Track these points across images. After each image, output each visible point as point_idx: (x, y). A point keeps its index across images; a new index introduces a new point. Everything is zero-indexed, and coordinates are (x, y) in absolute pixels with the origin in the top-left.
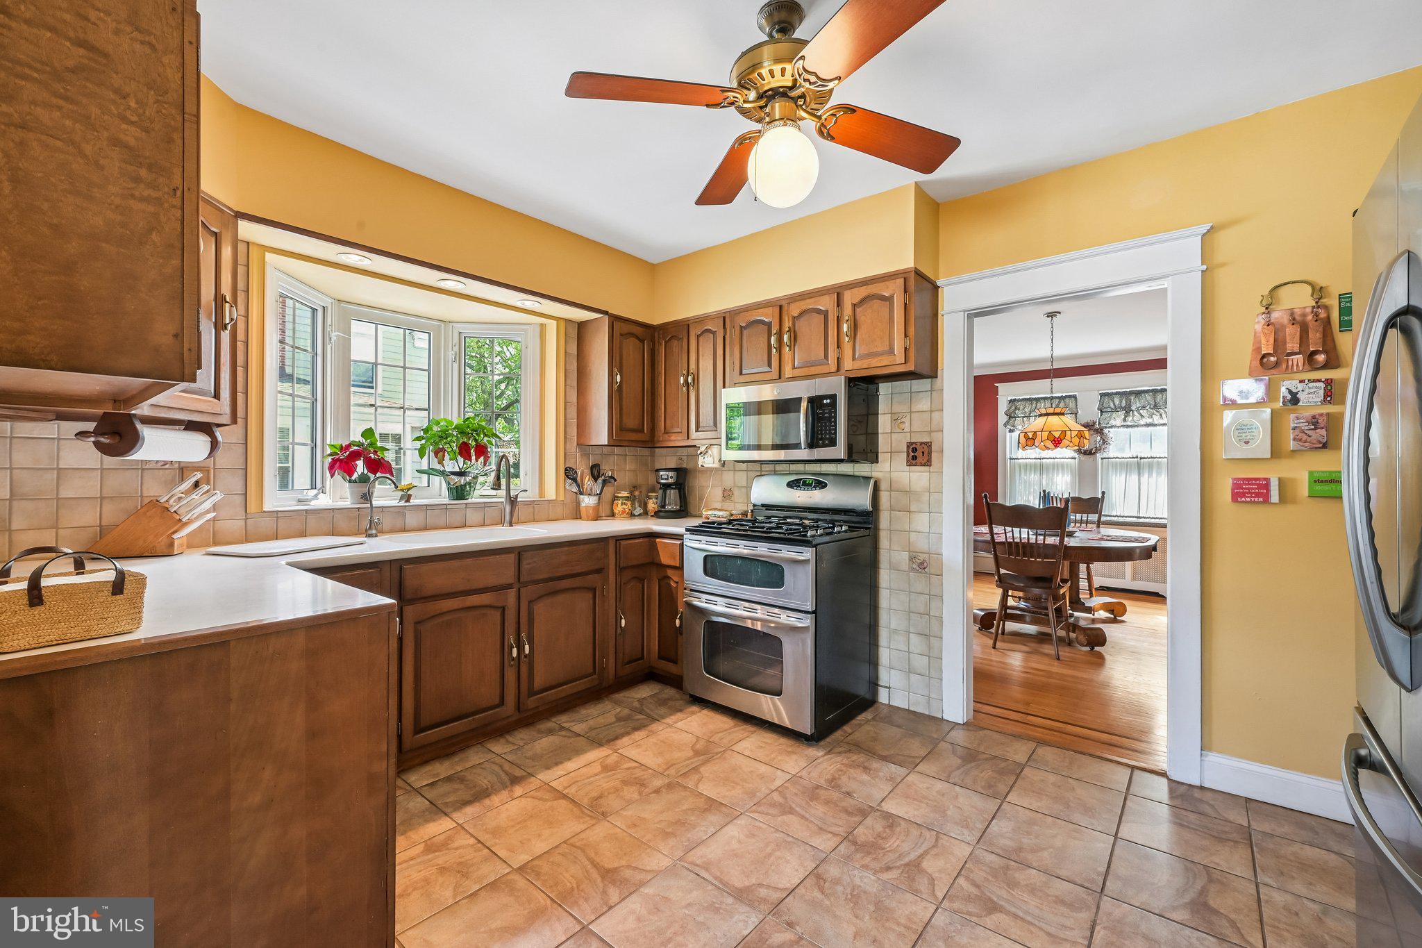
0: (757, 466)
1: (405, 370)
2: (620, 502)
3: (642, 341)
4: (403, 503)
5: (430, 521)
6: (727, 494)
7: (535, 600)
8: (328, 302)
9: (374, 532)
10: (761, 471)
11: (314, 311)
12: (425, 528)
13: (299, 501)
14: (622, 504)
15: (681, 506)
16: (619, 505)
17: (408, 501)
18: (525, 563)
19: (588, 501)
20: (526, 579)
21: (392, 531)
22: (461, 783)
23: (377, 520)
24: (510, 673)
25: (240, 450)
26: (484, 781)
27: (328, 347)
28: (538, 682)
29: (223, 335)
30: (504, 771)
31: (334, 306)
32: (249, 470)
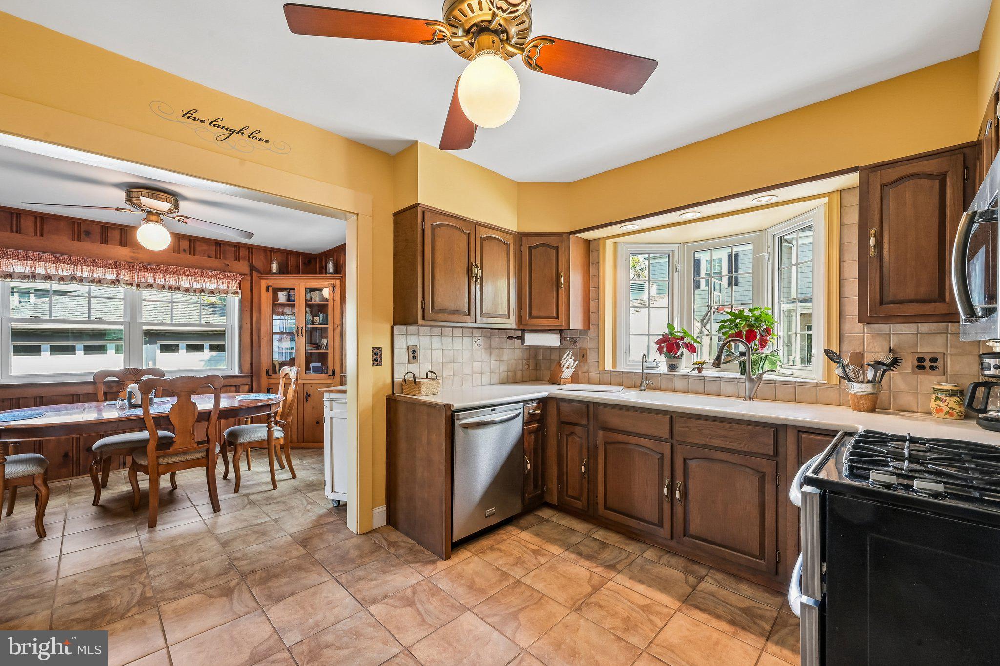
2: (935, 396)
3: (941, 176)
4: (695, 373)
5: (692, 387)
7: (690, 458)
8: (675, 247)
9: (643, 388)
12: (688, 392)
14: (937, 399)
16: (933, 400)
17: (700, 372)
18: (678, 425)
19: (859, 389)
20: (679, 438)
21: (666, 390)
22: (600, 549)
23: (647, 382)
24: (666, 506)
25: (597, 340)
26: (606, 555)
27: (676, 274)
28: (693, 528)
29: (560, 291)
30: (620, 561)
31: (680, 249)
32: (600, 350)
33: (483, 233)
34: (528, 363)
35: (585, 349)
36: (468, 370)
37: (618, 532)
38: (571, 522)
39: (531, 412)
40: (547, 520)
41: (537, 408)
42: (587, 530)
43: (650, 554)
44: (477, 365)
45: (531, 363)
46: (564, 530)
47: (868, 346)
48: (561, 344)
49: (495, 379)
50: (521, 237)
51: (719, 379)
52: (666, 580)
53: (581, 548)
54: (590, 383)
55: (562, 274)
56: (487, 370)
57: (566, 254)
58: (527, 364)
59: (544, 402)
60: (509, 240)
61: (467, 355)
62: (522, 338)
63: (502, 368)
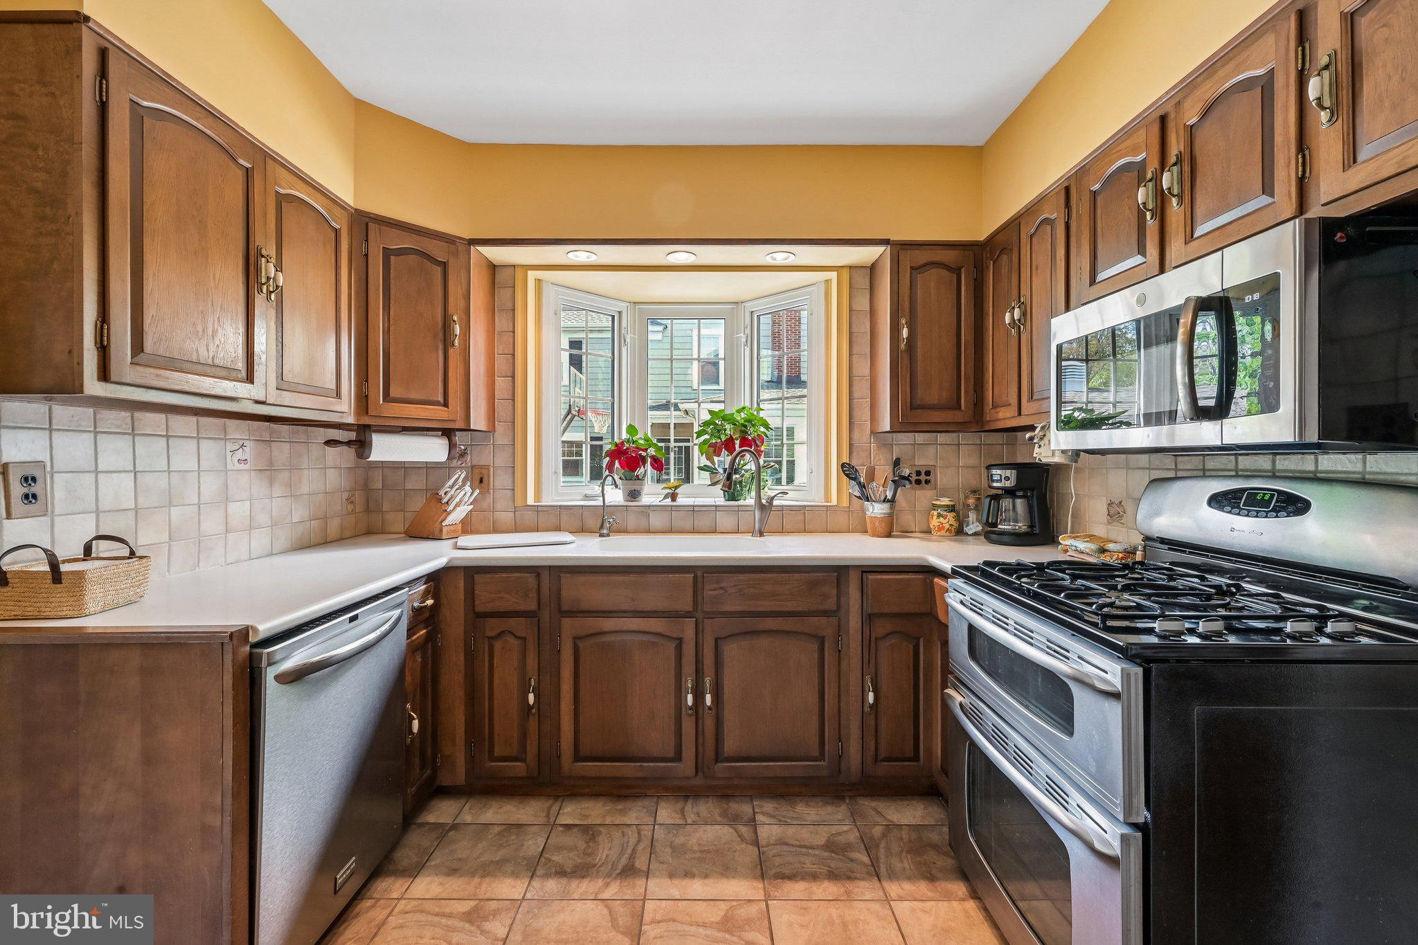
0: (1168, 460)
1: (672, 362)
2: (935, 513)
3: (957, 271)
4: (668, 501)
5: (677, 523)
6: (1116, 512)
7: (725, 638)
8: (622, 306)
9: (605, 531)
10: (1176, 470)
11: (613, 317)
12: (670, 531)
13: (586, 496)
14: (939, 516)
15: (1031, 526)
16: (935, 517)
17: (674, 499)
18: (707, 587)
19: (877, 510)
20: (707, 609)
21: (637, 531)
22: (587, 842)
23: (611, 520)
24: (688, 725)
25: (510, 450)
26: (606, 852)
27: (624, 350)
28: (731, 744)
29: (451, 351)
30: (634, 851)
31: (629, 309)
32: (515, 468)
33: (283, 184)
34: (353, 499)
35: (487, 467)
36: (211, 523)
37: (595, 795)
38: (504, 809)
39: (416, 604)
40: (454, 827)
41: (425, 595)
42: (544, 815)
43: (666, 813)
44: (239, 510)
45: (359, 497)
46: (500, 834)
47: (875, 458)
48: (450, 458)
49: (283, 540)
50: (364, 222)
51: (714, 508)
52: (718, 851)
53: (556, 858)
54: (496, 530)
55: (455, 318)
56: (263, 519)
57: (463, 281)
58: (350, 501)
59: (435, 580)
60: (340, 221)
61: (210, 485)
62: (361, 445)
63: (299, 513)
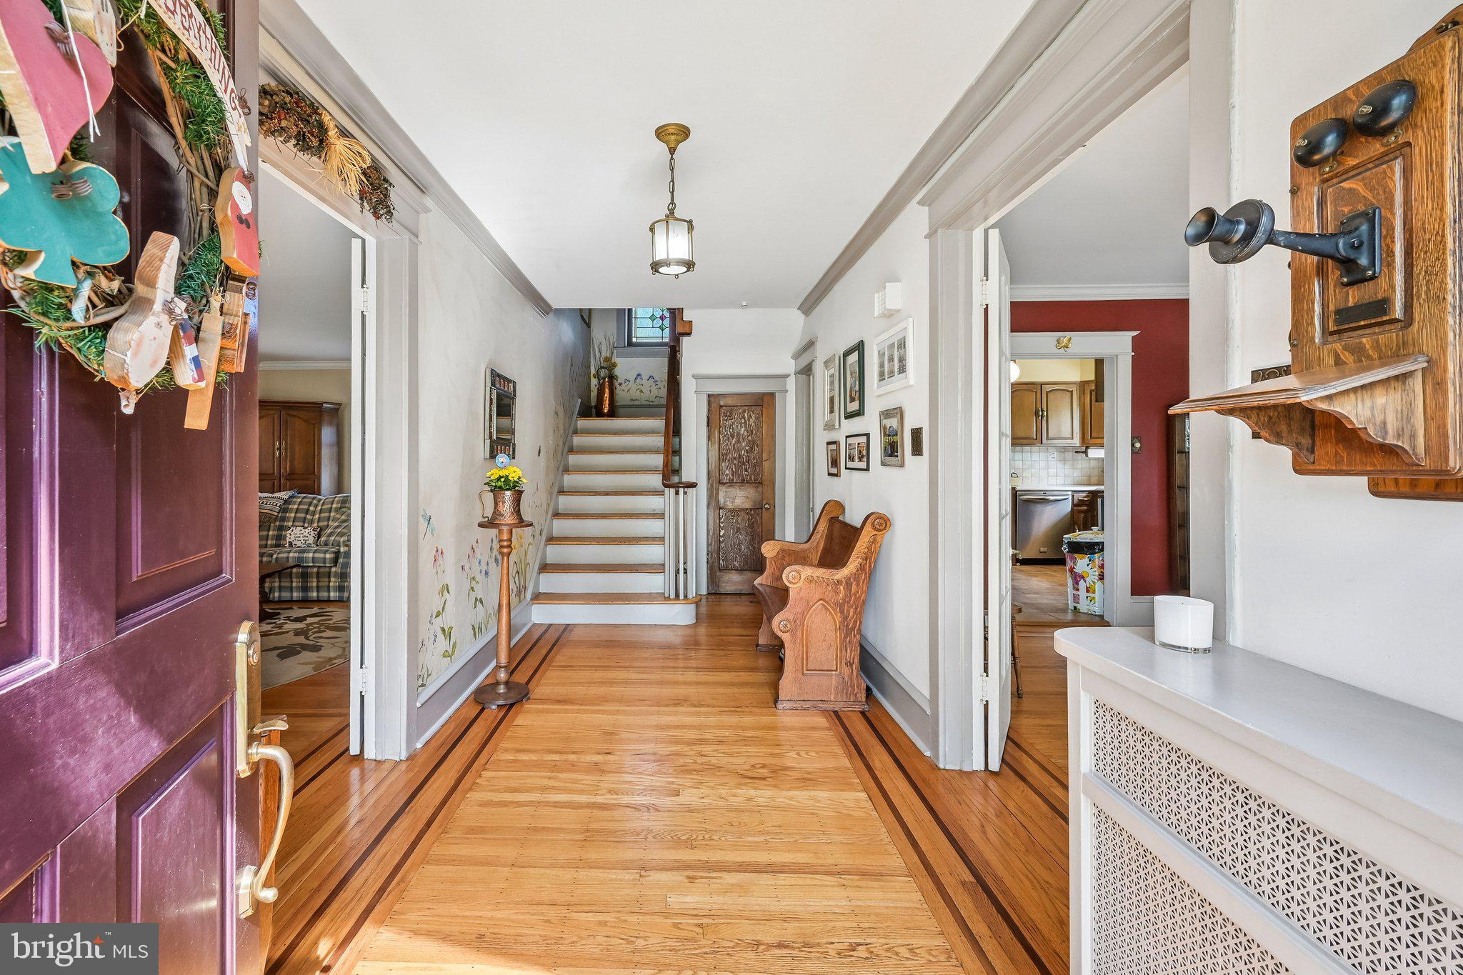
44: (1052, 471)
60: (1074, 388)
62: (1086, 452)
